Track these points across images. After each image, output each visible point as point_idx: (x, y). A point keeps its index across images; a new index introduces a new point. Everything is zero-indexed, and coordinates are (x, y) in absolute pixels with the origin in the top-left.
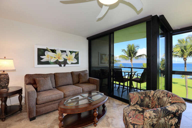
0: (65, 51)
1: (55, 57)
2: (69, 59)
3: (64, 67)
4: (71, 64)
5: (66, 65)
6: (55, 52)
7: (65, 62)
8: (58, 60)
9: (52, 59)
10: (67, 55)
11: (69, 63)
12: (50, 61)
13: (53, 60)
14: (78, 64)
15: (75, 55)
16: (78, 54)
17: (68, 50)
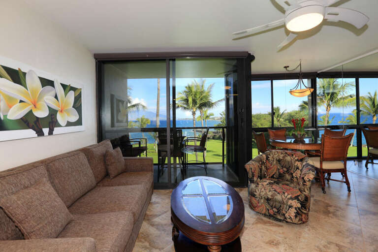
0: (51, 83)
1: (21, 101)
2: (61, 111)
3: (51, 136)
4: (66, 126)
5: (55, 129)
6: (23, 82)
7: (52, 119)
8: (31, 112)
9: (11, 107)
10: (56, 97)
11: (61, 125)
12: (5, 116)
13: (16, 113)
14: (81, 124)
15: (75, 98)
16: (80, 95)
17: (58, 80)
